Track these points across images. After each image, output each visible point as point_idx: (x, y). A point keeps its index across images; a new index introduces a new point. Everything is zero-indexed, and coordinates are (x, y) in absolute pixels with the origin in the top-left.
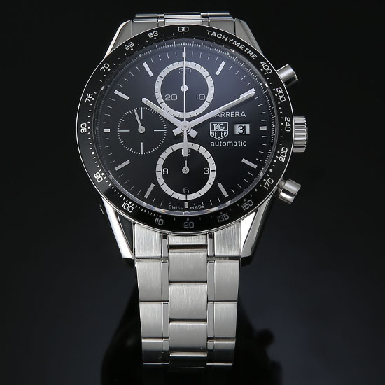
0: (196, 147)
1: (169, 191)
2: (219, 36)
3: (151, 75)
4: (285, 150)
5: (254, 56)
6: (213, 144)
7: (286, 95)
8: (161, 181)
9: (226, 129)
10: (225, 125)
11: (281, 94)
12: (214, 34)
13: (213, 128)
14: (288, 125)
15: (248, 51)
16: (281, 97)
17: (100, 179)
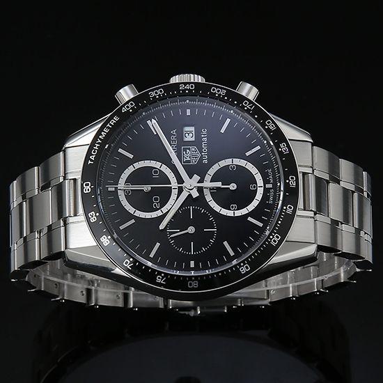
0: (208, 178)
1: (255, 204)
2: (94, 152)
3: (133, 221)
4: (214, 90)
5: (116, 119)
6: (206, 161)
7: (157, 89)
8: (244, 211)
9: (189, 149)
10: (185, 150)
11: (156, 93)
12: (92, 158)
13: (189, 161)
14: (188, 87)
15: (110, 125)
16: (159, 92)
17: (247, 268)
